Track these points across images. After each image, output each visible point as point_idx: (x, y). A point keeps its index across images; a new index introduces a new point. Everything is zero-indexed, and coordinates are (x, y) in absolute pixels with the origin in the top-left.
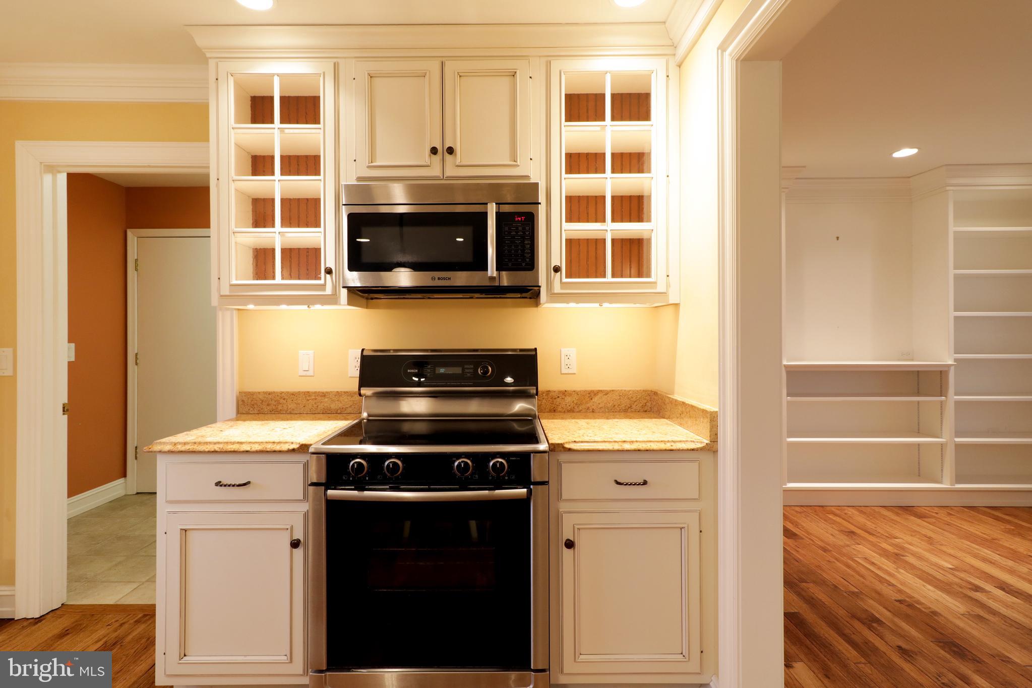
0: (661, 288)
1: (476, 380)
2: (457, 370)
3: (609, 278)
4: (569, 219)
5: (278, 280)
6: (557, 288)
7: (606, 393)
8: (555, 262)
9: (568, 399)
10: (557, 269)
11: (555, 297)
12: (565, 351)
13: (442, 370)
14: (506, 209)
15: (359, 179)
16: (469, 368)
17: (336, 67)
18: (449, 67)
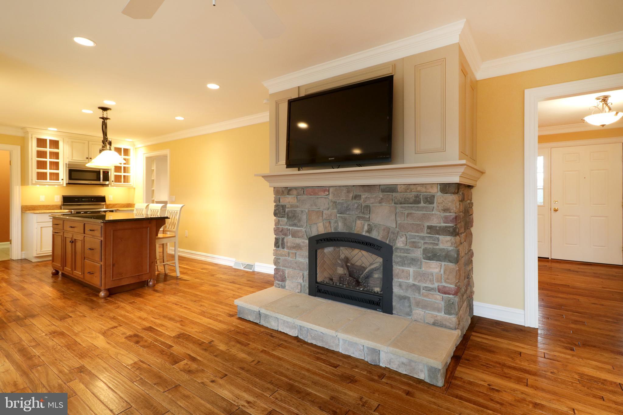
0: (132, 185)
1: (88, 202)
2: (87, 200)
3: (122, 183)
4: (115, 172)
5: (48, 180)
6: (112, 184)
7: (119, 204)
8: (112, 180)
9: (111, 205)
10: (113, 181)
11: (112, 186)
12: (110, 196)
13: (83, 200)
14: (104, 170)
15: (69, 162)
16: (90, 199)
17: (63, 139)
18: (90, 143)
